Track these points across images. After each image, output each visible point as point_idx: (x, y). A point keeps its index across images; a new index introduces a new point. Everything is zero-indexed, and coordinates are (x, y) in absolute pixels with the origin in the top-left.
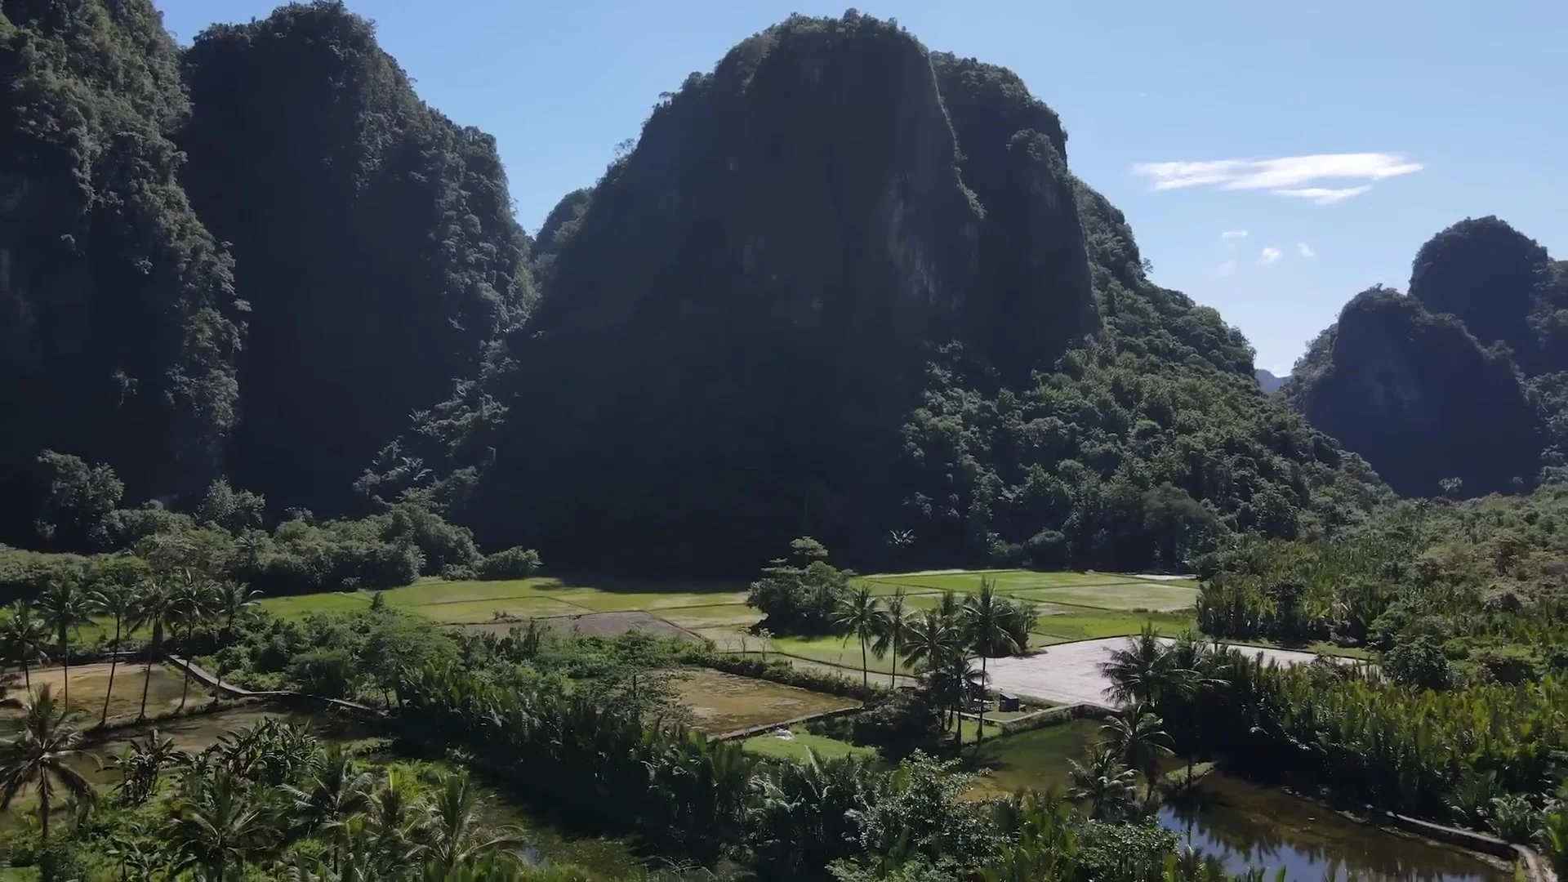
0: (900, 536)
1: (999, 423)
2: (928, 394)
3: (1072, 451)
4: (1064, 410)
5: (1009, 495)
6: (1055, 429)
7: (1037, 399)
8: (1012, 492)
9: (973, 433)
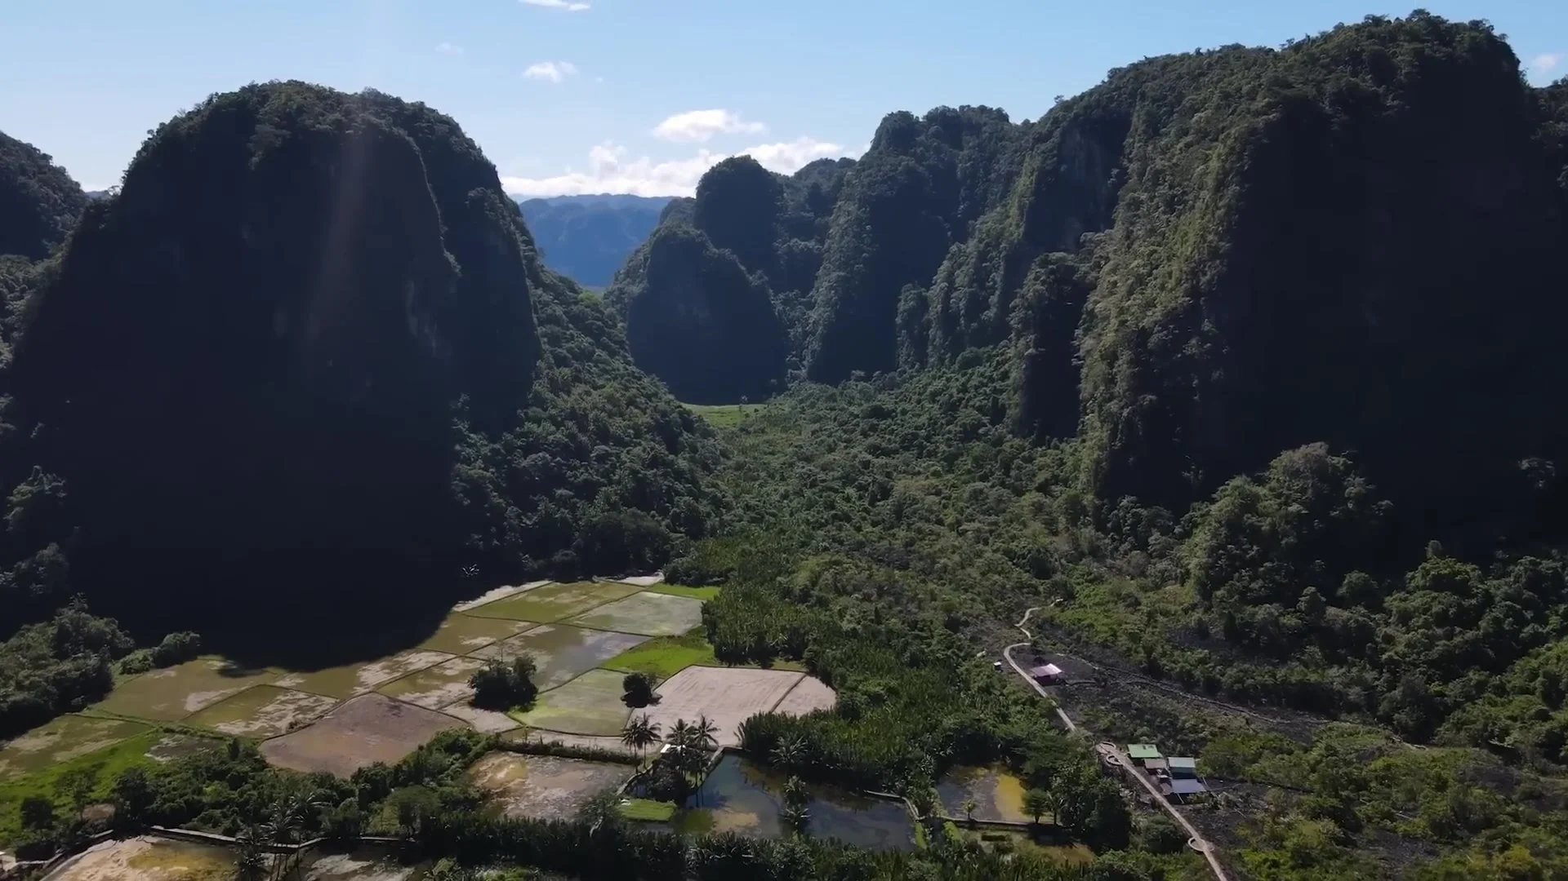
0: (468, 570)
1: (510, 462)
2: (458, 447)
3: (562, 482)
4: (549, 445)
5: (528, 522)
6: (546, 464)
7: (525, 435)
8: (530, 519)
9: (493, 473)
